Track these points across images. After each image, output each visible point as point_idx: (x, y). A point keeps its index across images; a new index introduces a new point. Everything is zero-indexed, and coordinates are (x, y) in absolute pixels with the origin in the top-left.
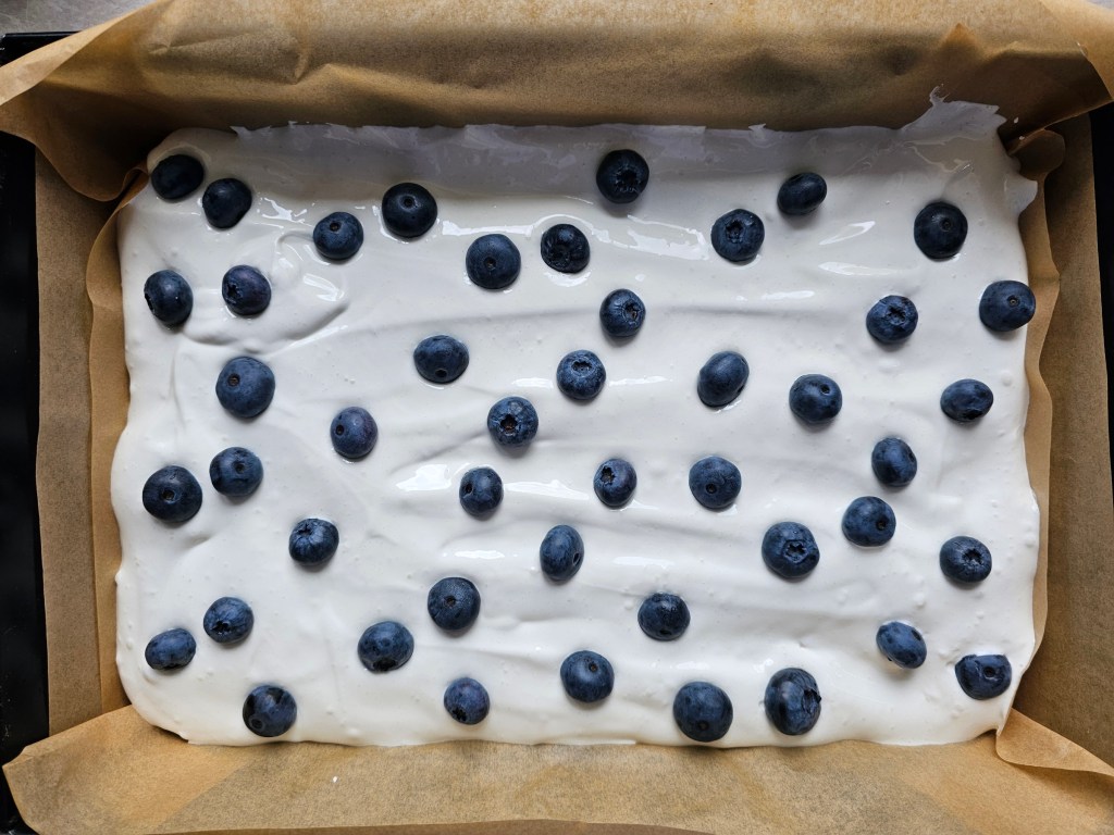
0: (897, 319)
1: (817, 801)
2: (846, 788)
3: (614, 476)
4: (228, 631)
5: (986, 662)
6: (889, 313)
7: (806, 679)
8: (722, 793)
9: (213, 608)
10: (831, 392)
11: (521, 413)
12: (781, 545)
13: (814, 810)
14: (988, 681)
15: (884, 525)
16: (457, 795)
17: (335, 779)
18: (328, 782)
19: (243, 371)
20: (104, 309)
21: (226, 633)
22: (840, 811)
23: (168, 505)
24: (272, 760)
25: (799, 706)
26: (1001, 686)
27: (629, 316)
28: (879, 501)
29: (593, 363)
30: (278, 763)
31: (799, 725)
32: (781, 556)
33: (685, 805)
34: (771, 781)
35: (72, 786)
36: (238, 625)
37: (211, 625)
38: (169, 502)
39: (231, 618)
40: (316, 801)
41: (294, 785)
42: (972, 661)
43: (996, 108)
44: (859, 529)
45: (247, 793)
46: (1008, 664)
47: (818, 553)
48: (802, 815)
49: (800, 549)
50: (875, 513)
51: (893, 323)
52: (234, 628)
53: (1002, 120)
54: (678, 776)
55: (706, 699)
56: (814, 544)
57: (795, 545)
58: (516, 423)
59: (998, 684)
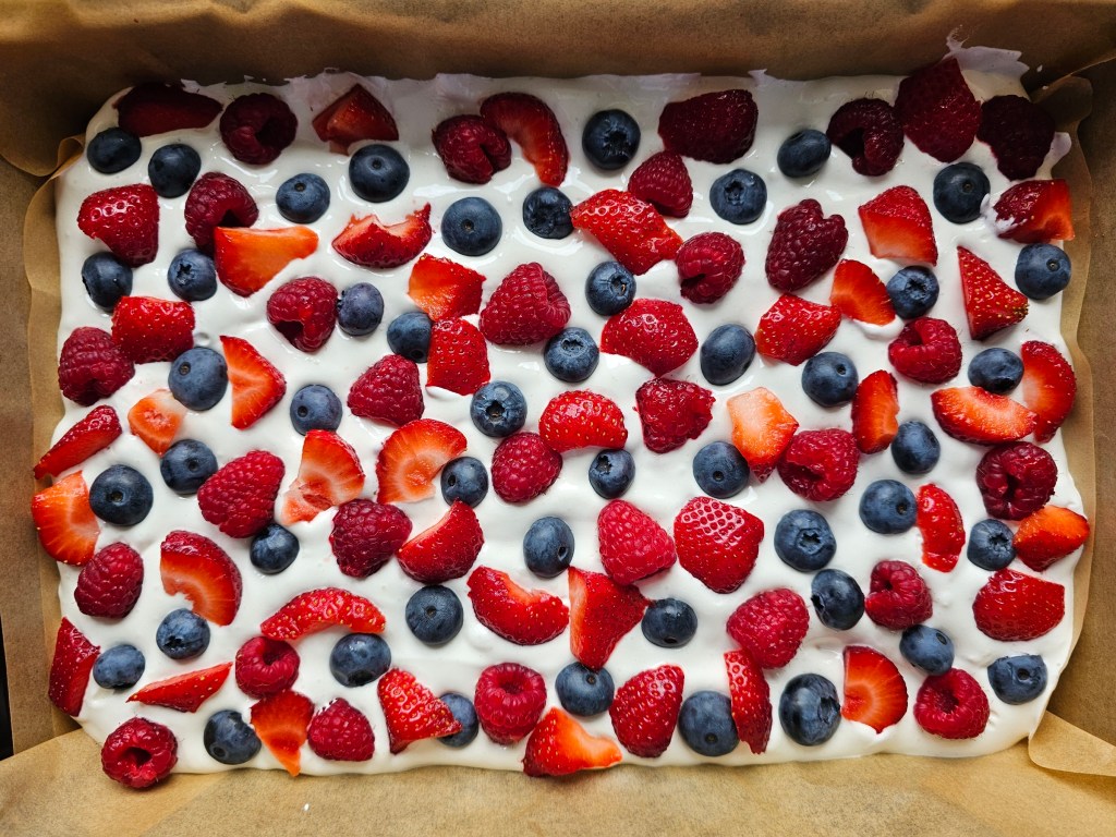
0: (917, 292)
1: (839, 815)
2: (869, 800)
3: (611, 466)
4: (182, 646)
5: (1020, 664)
6: (909, 286)
7: (824, 685)
8: (733, 813)
9: (166, 622)
10: (848, 373)
11: (509, 399)
12: (794, 535)
13: (835, 825)
14: (1022, 684)
15: (905, 509)
16: (441, 821)
17: (307, 807)
18: (299, 811)
19: (195, 359)
20: (44, 294)
21: (180, 649)
22: (865, 825)
23: (117, 508)
24: (239, 783)
25: (815, 715)
26: (1036, 689)
27: (616, 290)
28: (898, 484)
29: (584, 341)
30: (245, 788)
31: (816, 735)
32: (795, 547)
33: (692, 828)
34: (787, 795)
35: (16, 819)
36: (191, 640)
37: (163, 640)
38: (118, 504)
39: (184, 632)
40: (285, 832)
41: (261, 812)
42: (1004, 663)
43: (1018, 54)
44: (878, 513)
45: (208, 822)
46: (1043, 664)
47: (835, 542)
48: (822, 831)
49: (815, 539)
50: (894, 495)
51: (913, 296)
52: (188, 644)
53: (1026, 68)
54: (684, 796)
55: (714, 709)
56: (831, 533)
57: (810, 534)
58: (503, 410)
59: (1033, 687)
